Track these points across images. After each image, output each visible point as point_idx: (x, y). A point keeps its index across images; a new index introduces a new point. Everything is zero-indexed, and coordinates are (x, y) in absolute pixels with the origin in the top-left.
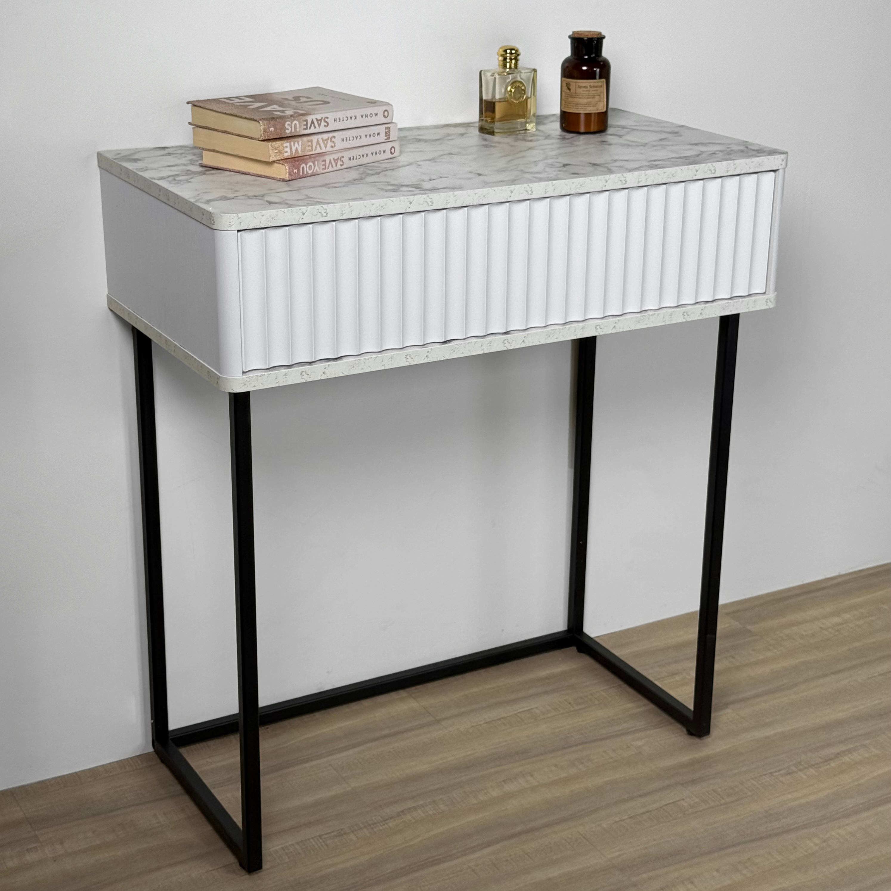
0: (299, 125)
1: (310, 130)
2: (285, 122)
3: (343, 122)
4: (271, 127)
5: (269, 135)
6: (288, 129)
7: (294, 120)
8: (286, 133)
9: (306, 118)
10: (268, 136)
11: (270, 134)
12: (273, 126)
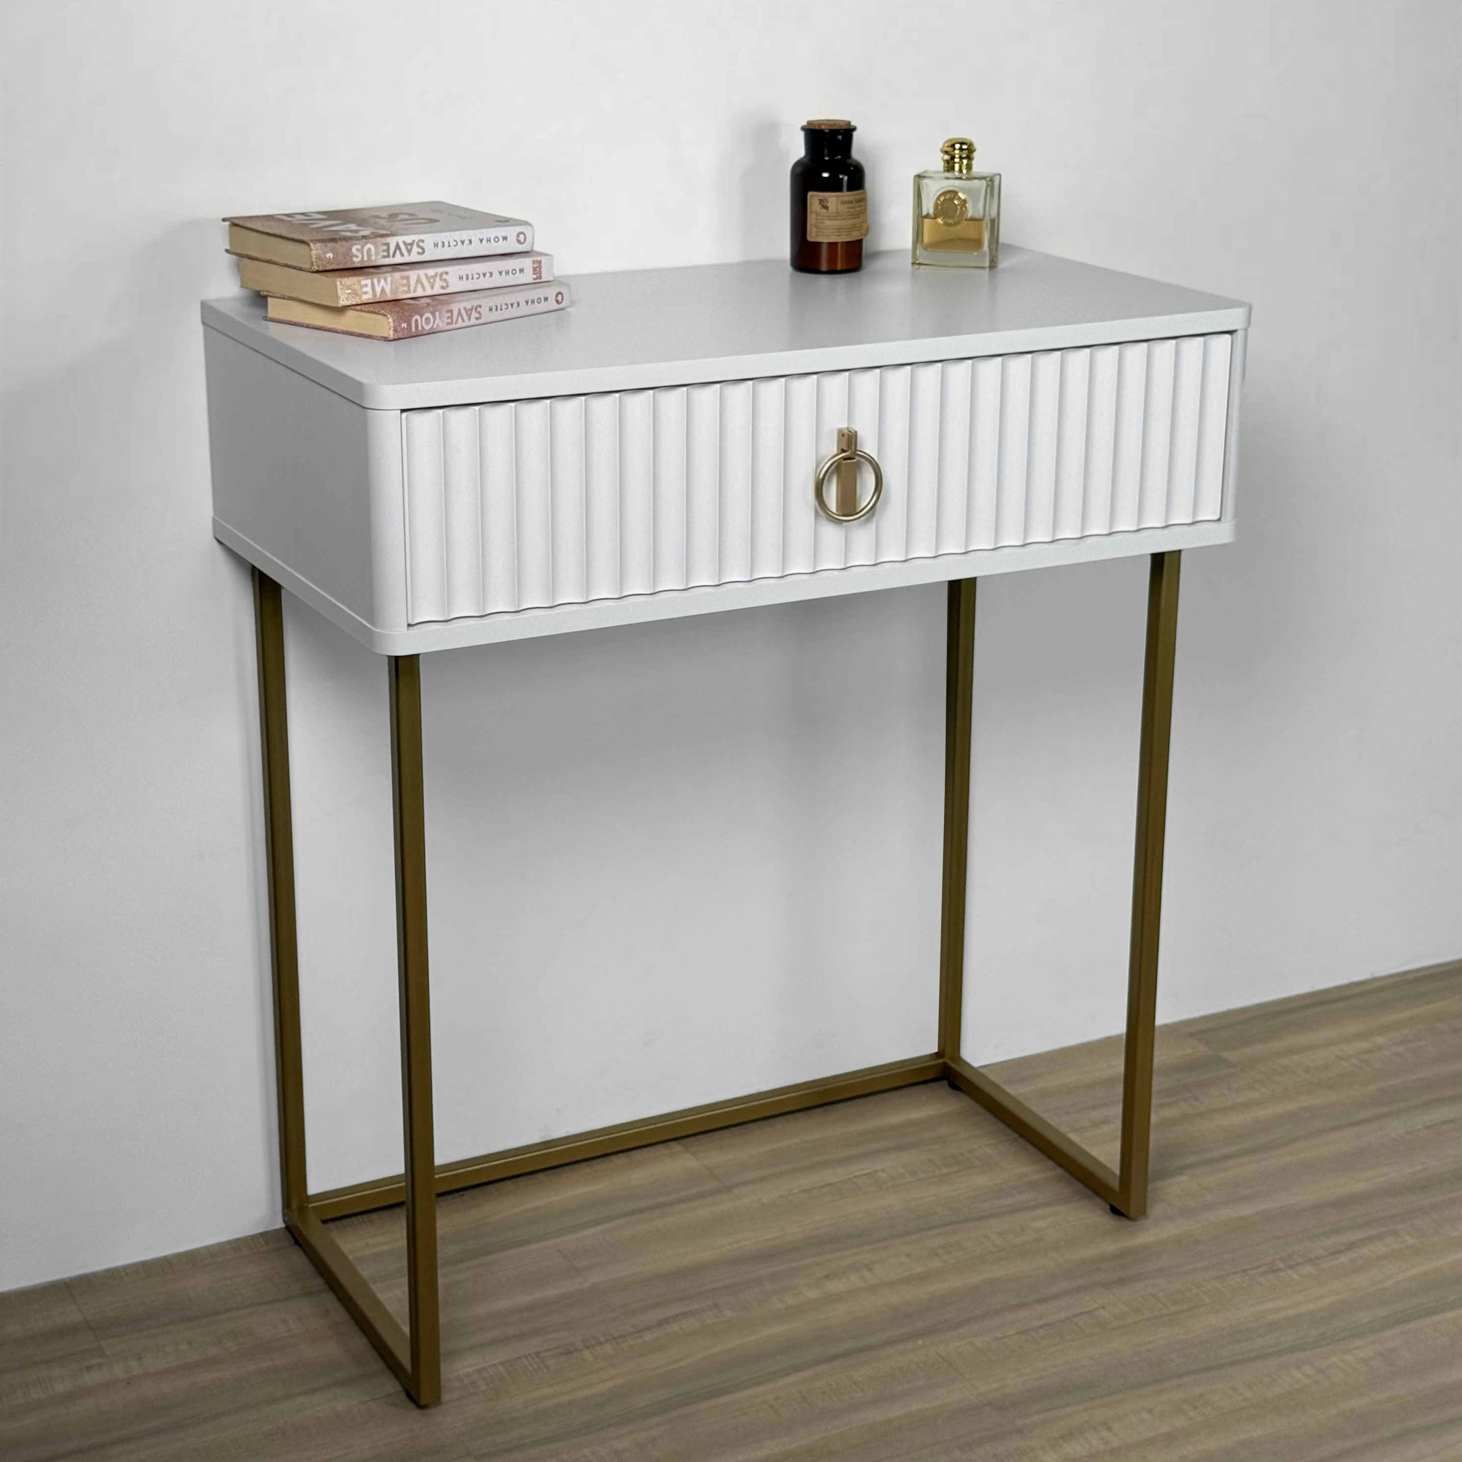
0: (376, 252)
1: (393, 259)
2: (352, 246)
3: (450, 248)
4: (327, 253)
5: (325, 264)
6: (357, 257)
7: (366, 244)
8: (354, 262)
9: (388, 242)
10: (323, 265)
11: (327, 263)
12: (332, 251)
